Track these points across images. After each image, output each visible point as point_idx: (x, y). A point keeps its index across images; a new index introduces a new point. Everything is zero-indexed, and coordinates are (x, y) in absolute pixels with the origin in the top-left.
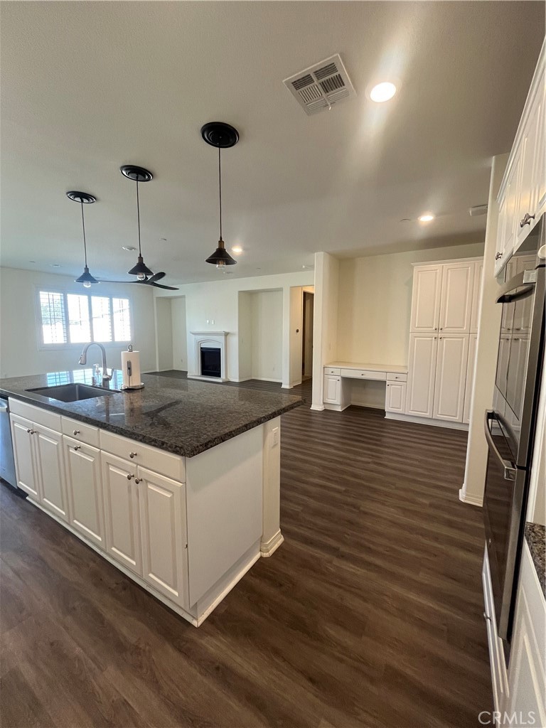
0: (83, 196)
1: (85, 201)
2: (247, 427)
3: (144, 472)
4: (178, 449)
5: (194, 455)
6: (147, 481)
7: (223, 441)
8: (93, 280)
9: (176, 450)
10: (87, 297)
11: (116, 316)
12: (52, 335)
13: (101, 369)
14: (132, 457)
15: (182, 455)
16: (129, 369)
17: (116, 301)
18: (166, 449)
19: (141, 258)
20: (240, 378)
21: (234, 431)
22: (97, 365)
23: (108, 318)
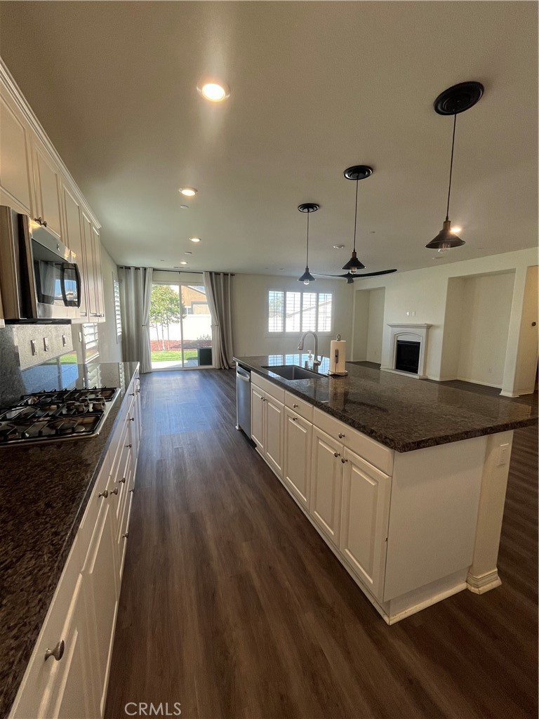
0: (309, 207)
1: (311, 210)
2: (467, 435)
3: (349, 454)
4: (388, 440)
5: (405, 451)
6: (352, 463)
7: (437, 444)
8: (310, 278)
9: (385, 441)
10: (300, 293)
11: (321, 309)
12: (274, 325)
13: (313, 356)
14: (341, 437)
15: (392, 448)
16: (337, 356)
17: (321, 296)
18: (375, 438)
19: (354, 253)
20: (441, 377)
21: (451, 436)
22: (310, 351)
23: (313, 311)
